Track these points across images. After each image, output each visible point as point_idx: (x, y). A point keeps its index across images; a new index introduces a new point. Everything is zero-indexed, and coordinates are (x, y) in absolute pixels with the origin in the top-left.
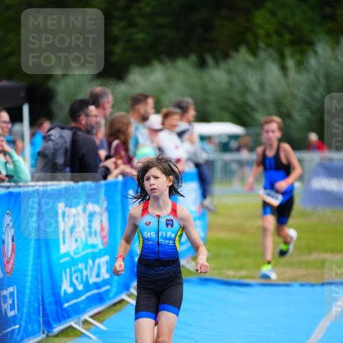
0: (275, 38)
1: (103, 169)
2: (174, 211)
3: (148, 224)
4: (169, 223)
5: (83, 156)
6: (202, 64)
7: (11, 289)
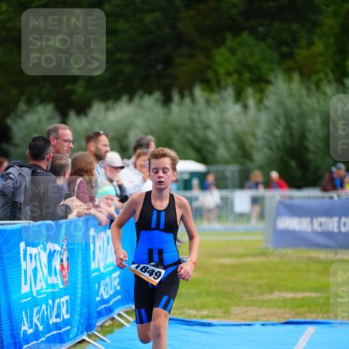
0: (235, 77)
1: (63, 208)
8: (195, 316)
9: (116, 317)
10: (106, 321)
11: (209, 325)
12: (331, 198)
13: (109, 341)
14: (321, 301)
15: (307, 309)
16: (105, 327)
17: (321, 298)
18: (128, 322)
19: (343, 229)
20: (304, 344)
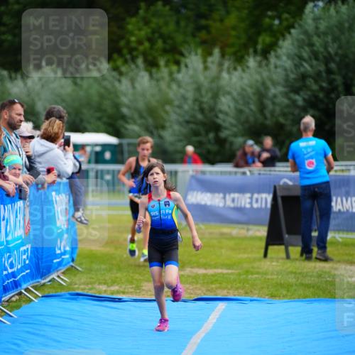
0: (147, 44)
2: (169, 196)
3: (153, 207)
4: (167, 204)
8: (105, 291)
9: (23, 291)
10: (13, 296)
11: (120, 300)
12: (244, 173)
13: (15, 317)
14: (232, 277)
15: (218, 285)
16: (12, 301)
17: (232, 274)
18: (37, 297)
19: (255, 206)
20: (215, 321)
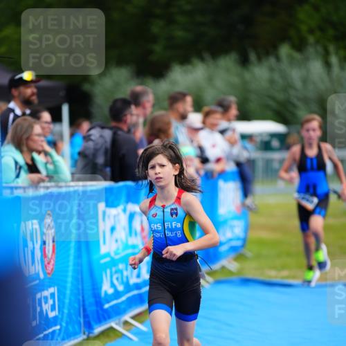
5: (124, 156)
6: (244, 61)
7: (51, 290)
